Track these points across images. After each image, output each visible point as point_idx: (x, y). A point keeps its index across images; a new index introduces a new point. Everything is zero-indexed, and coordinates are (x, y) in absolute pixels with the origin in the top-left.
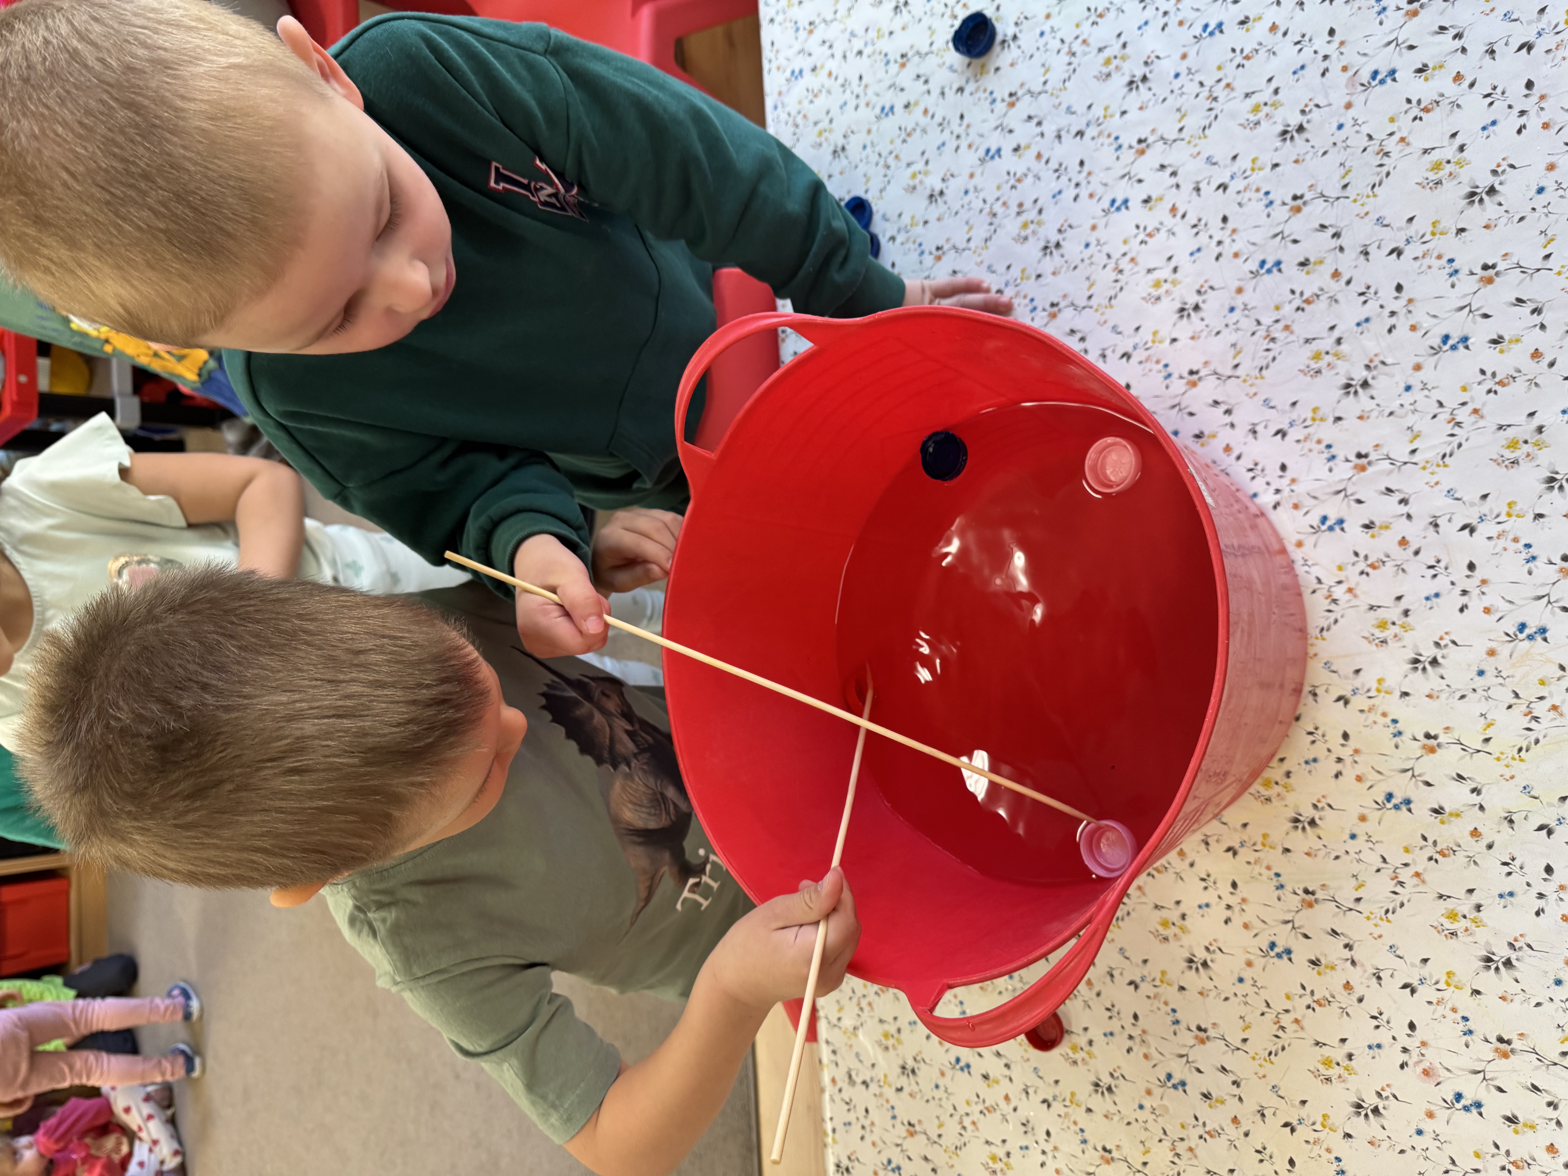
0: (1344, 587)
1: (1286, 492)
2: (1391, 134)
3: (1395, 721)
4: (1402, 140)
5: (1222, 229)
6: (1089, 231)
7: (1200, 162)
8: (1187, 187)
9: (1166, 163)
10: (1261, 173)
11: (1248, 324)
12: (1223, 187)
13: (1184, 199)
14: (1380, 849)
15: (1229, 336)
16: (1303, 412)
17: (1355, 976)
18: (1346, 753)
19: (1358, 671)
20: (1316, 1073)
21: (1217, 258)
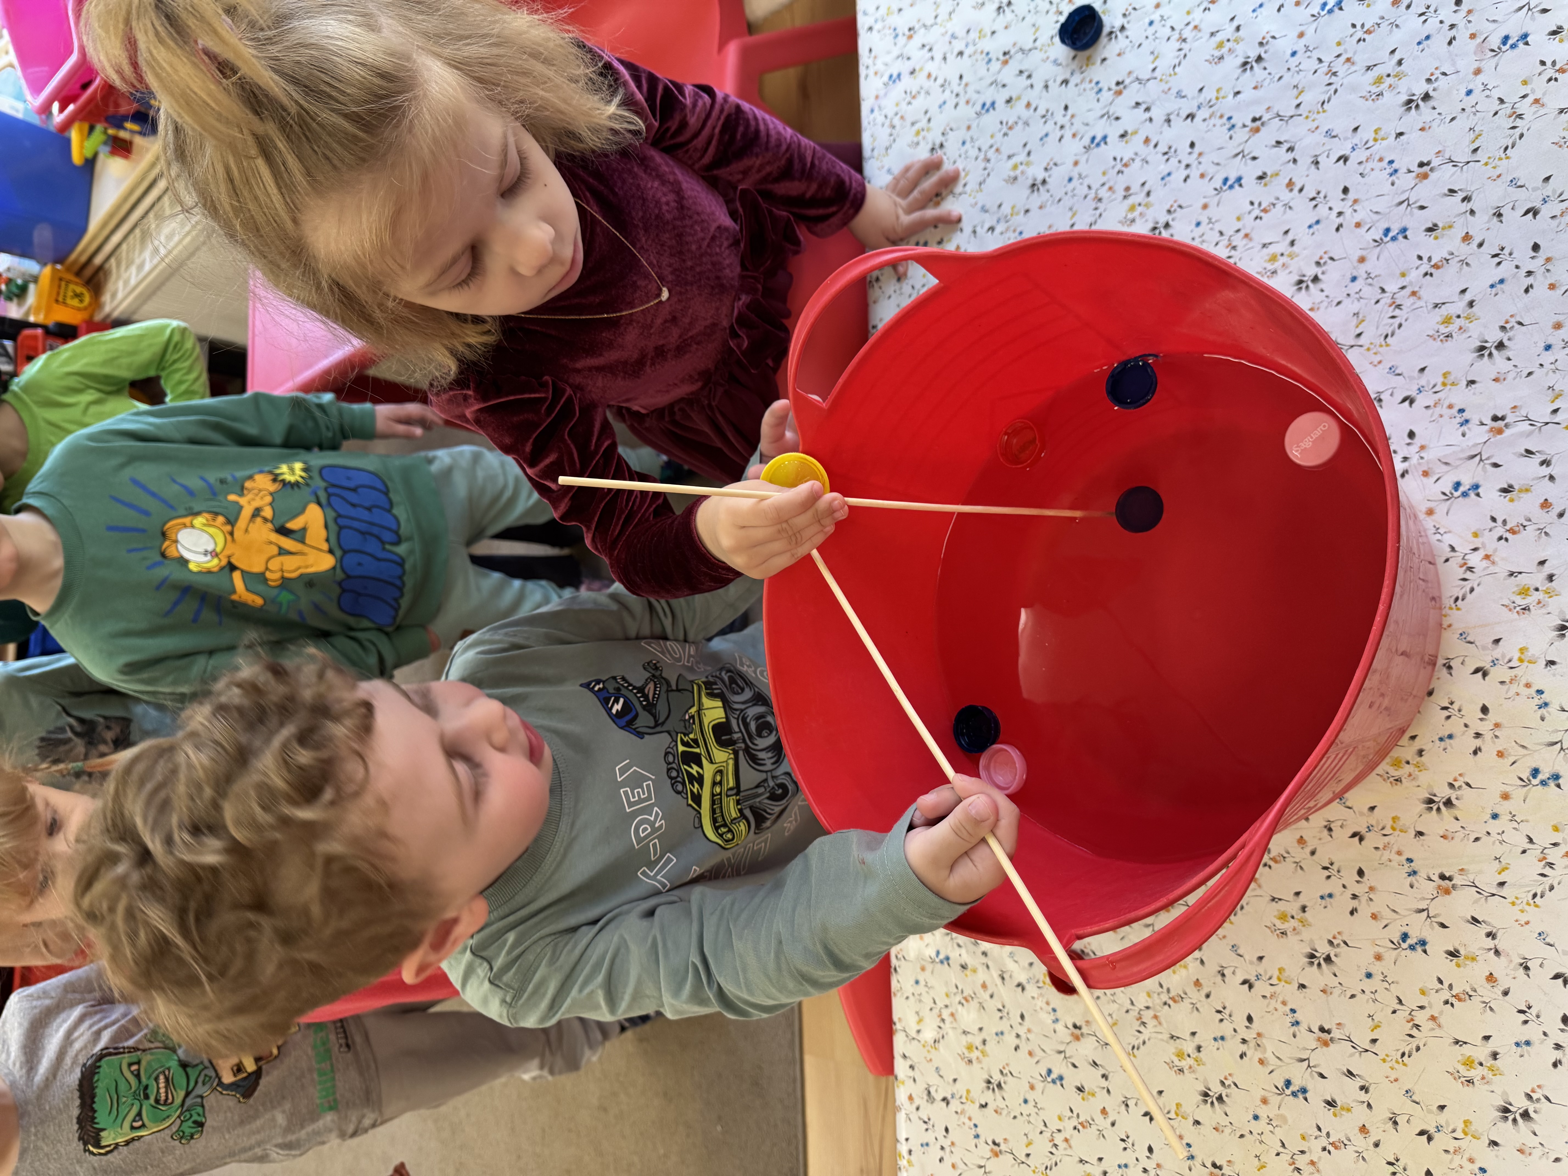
0: (1481, 554)
1: (1415, 460)
2: (1524, 97)
3: (1540, 692)
4: (1537, 101)
5: (1343, 200)
6: (1200, 211)
7: (1318, 136)
8: (1305, 161)
9: (1282, 140)
10: (1385, 143)
11: (1370, 293)
12: (1344, 159)
13: (1302, 174)
14: (1525, 829)
15: (1351, 306)
16: (1433, 377)
17: (1499, 967)
18: (1485, 728)
19: (1497, 641)
20: (1455, 1075)
21: (1337, 229)
